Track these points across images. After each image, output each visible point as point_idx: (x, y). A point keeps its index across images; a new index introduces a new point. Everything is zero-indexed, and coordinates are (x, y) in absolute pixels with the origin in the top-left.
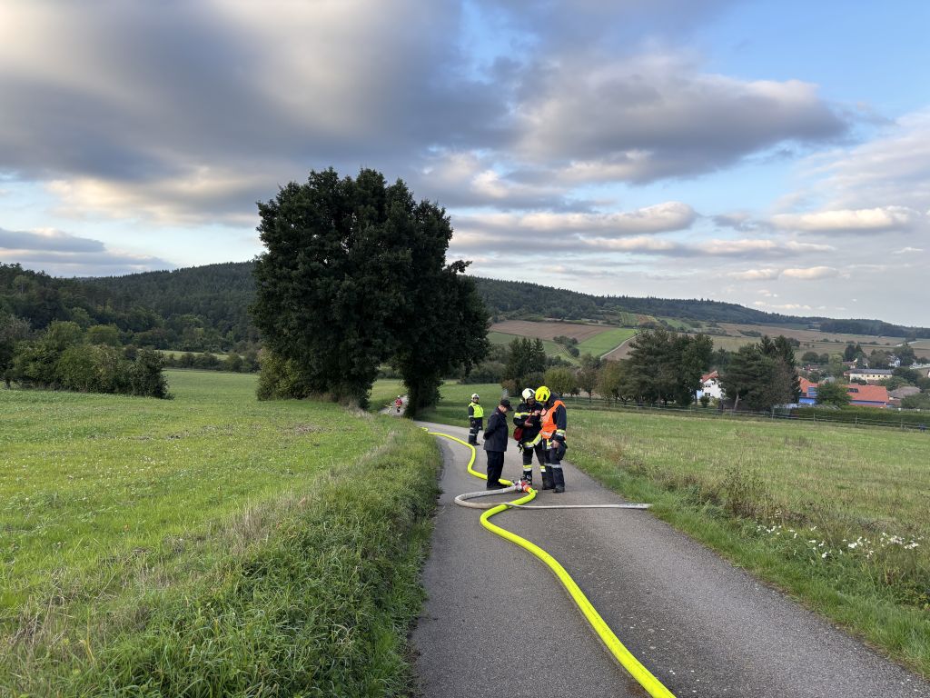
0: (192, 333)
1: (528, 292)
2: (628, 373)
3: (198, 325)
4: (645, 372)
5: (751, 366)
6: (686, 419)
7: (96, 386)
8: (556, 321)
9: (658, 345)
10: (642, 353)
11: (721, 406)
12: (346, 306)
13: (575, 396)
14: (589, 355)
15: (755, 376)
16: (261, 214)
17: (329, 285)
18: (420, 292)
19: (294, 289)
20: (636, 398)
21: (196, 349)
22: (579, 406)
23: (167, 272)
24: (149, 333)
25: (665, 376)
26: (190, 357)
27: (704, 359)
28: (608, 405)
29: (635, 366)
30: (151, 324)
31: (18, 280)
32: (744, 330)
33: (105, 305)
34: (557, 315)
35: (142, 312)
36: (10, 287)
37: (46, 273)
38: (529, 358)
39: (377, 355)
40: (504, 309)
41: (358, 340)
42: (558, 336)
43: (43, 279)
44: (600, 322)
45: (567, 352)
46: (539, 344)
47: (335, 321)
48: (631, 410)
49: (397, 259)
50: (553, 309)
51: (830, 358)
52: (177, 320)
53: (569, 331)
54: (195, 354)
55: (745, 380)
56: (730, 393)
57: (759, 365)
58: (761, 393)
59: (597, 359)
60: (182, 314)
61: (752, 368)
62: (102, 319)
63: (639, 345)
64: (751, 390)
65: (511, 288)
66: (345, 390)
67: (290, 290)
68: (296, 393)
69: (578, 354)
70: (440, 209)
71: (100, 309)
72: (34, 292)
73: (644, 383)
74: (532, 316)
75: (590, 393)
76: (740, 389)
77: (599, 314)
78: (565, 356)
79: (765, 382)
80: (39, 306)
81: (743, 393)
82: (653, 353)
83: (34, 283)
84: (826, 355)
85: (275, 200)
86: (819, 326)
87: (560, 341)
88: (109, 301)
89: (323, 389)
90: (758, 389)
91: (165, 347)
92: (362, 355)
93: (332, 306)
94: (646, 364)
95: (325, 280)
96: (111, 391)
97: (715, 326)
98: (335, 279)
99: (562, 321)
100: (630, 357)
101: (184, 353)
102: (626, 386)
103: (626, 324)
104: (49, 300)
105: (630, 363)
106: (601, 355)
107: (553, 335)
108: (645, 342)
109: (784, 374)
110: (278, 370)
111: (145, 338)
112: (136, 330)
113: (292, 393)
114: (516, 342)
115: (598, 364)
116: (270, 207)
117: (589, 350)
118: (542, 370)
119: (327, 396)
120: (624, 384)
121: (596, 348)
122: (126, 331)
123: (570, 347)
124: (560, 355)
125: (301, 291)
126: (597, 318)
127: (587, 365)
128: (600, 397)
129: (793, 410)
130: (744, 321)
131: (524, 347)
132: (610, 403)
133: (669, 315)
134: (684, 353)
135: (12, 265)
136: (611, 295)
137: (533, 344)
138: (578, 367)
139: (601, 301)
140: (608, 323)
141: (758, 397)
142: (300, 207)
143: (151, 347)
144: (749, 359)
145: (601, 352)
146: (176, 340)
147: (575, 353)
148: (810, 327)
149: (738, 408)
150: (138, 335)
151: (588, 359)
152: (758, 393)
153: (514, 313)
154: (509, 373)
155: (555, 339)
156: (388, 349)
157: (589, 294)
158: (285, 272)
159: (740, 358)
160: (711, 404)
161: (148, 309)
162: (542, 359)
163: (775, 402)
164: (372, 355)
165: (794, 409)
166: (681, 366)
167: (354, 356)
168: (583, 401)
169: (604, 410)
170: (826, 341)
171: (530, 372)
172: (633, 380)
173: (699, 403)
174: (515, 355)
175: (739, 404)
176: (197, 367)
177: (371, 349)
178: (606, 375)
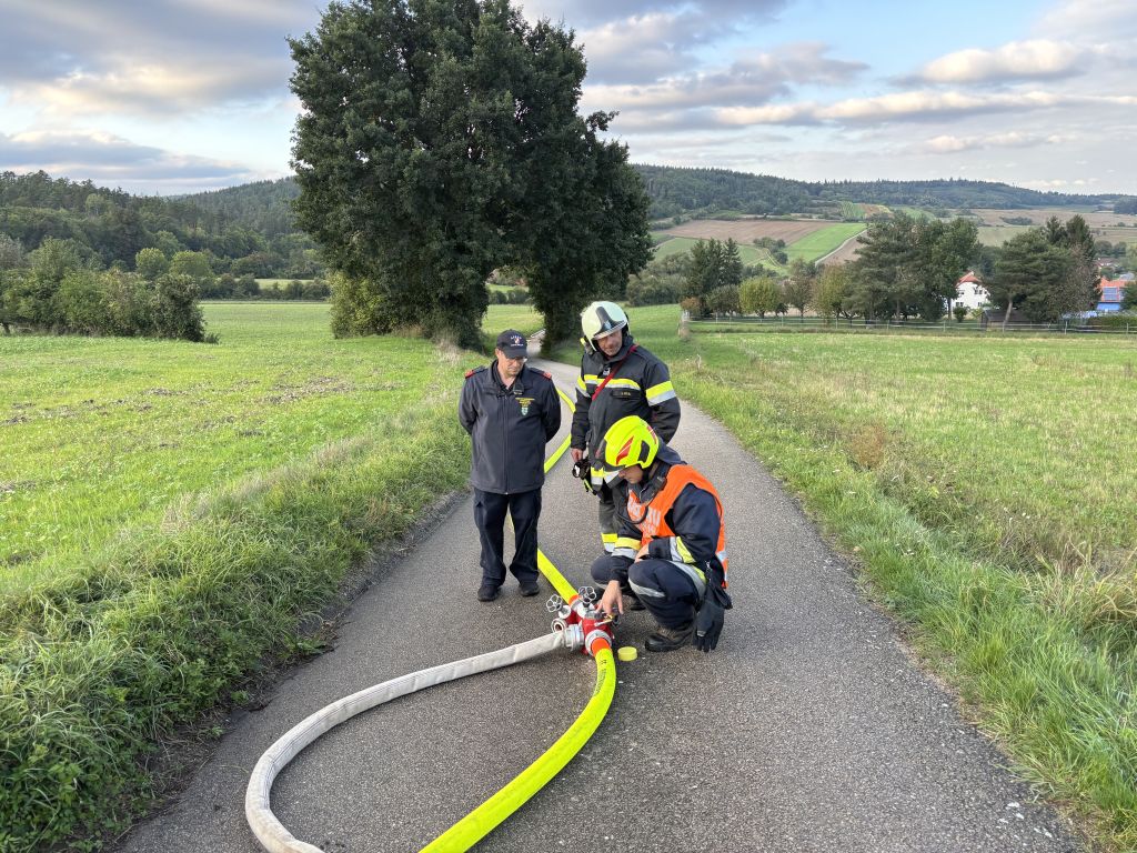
0: (301, 257)
1: (719, 181)
2: (855, 279)
3: (308, 246)
4: (879, 276)
5: (1035, 259)
6: (938, 339)
7: (108, 326)
8: (756, 219)
9: (899, 238)
10: (875, 250)
11: (987, 319)
12: (421, 190)
13: (781, 314)
14: (801, 260)
15: (1038, 275)
16: (295, 58)
17: (392, 158)
18: (535, 162)
19: (341, 168)
20: (866, 314)
21: (303, 277)
22: (789, 328)
23: (269, 182)
24: (248, 259)
25: (907, 280)
26: (297, 285)
27: (963, 255)
28: (827, 325)
29: (865, 270)
30: (252, 246)
31: (91, 199)
32: (1009, 216)
33: (195, 227)
34: (758, 210)
35: (239, 232)
36: (82, 209)
37: (124, 190)
38: (719, 266)
39: (475, 266)
40: (689, 206)
41: (446, 243)
42: (760, 238)
43: (120, 198)
44: (815, 217)
45: (771, 258)
46: (732, 245)
47: (406, 216)
48: (860, 330)
49: (492, 110)
50: (753, 202)
51: (1128, 248)
52: (283, 241)
53: (773, 229)
54: (304, 282)
55: (1023, 281)
56: (999, 300)
57: (1045, 259)
58: (1046, 298)
59: (811, 266)
60: (289, 233)
61: (1034, 264)
62: (194, 245)
63: (871, 239)
64: (1030, 295)
65: (698, 177)
66: (440, 320)
67: (336, 170)
68: (379, 326)
69: (786, 260)
70: (566, 32)
71: (189, 231)
72: (109, 215)
73: (877, 292)
74: (725, 213)
75: (802, 309)
76: (1014, 293)
77: (813, 206)
78: (769, 264)
79: (1052, 282)
80: (117, 231)
81: (1020, 299)
82: (889, 249)
83: (110, 202)
84: (1124, 243)
85: (315, 34)
86: (1112, 206)
87: (761, 244)
88: (200, 221)
89: (412, 319)
90: (1041, 293)
91: (270, 275)
92: (453, 267)
93: (399, 191)
94: (880, 266)
95: (387, 150)
96: (130, 333)
97: (969, 214)
98: (403, 147)
99: (764, 218)
100: (859, 256)
101: (290, 281)
102: (852, 298)
103: (848, 217)
104: (128, 224)
105: (859, 264)
106: (818, 259)
107: (753, 237)
108: (879, 234)
109: (1081, 271)
110: (352, 294)
111: (245, 264)
112: (234, 256)
113: (375, 326)
114: (700, 245)
115: (813, 271)
116: (306, 45)
117: (799, 255)
118: (737, 282)
119: (416, 330)
120: (850, 295)
121: (810, 251)
122: (222, 257)
123: (775, 251)
124: (763, 262)
125: (353, 170)
126: (811, 212)
127: (798, 274)
128: (815, 314)
129: (1090, 321)
130: (1009, 204)
131: (712, 252)
132: (830, 321)
133: (905, 202)
134: (936, 248)
135: (84, 182)
136: (830, 180)
137: (724, 247)
138: (786, 277)
139: (816, 189)
140: (826, 217)
141: (1042, 304)
142: (342, 37)
143: (250, 276)
144: (1029, 251)
145: (817, 255)
146: (282, 266)
147: (783, 259)
148: (1100, 208)
149: (1010, 321)
150: (237, 262)
151: (799, 265)
152: (1041, 299)
153: (701, 210)
154: (691, 288)
155: (755, 241)
156: (489, 255)
157: (800, 180)
158: (327, 142)
159: (1017, 250)
160: (969, 316)
161: (247, 229)
162: (737, 267)
163: (1065, 309)
164: (467, 265)
165: (1092, 318)
166: (930, 265)
167: (442, 269)
168: (792, 322)
169: (822, 332)
170: (1121, 225)
171: (719, 285)
172: (862, 289)
173: (953, 316)
174: (699, 263)
175: (1011, 314)
176: (307, 298)
177: (466, 257)
178: (825, 285)
